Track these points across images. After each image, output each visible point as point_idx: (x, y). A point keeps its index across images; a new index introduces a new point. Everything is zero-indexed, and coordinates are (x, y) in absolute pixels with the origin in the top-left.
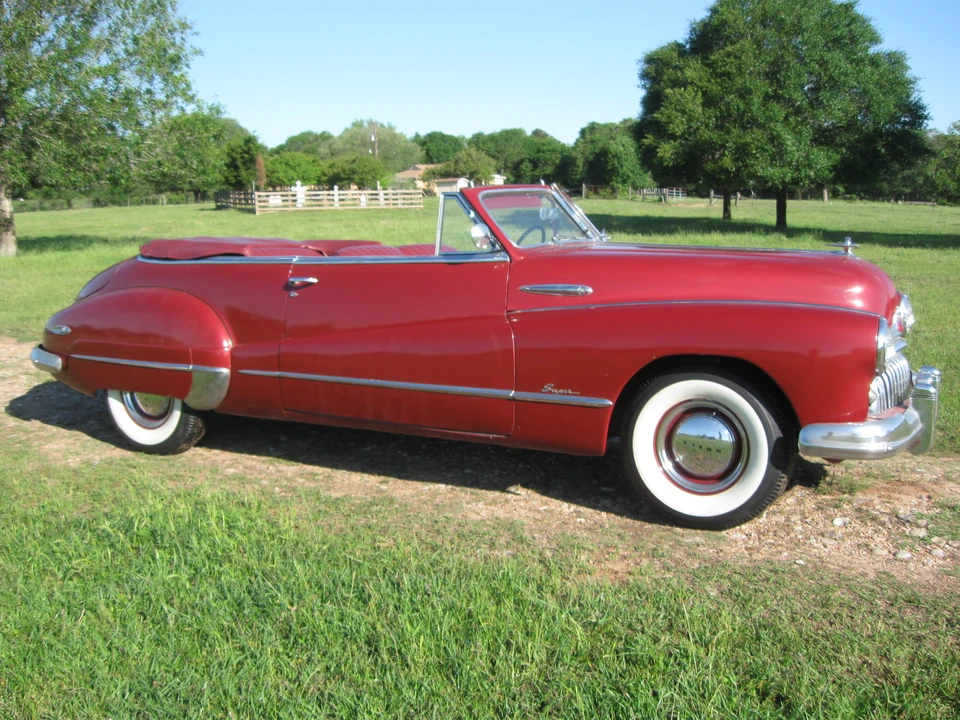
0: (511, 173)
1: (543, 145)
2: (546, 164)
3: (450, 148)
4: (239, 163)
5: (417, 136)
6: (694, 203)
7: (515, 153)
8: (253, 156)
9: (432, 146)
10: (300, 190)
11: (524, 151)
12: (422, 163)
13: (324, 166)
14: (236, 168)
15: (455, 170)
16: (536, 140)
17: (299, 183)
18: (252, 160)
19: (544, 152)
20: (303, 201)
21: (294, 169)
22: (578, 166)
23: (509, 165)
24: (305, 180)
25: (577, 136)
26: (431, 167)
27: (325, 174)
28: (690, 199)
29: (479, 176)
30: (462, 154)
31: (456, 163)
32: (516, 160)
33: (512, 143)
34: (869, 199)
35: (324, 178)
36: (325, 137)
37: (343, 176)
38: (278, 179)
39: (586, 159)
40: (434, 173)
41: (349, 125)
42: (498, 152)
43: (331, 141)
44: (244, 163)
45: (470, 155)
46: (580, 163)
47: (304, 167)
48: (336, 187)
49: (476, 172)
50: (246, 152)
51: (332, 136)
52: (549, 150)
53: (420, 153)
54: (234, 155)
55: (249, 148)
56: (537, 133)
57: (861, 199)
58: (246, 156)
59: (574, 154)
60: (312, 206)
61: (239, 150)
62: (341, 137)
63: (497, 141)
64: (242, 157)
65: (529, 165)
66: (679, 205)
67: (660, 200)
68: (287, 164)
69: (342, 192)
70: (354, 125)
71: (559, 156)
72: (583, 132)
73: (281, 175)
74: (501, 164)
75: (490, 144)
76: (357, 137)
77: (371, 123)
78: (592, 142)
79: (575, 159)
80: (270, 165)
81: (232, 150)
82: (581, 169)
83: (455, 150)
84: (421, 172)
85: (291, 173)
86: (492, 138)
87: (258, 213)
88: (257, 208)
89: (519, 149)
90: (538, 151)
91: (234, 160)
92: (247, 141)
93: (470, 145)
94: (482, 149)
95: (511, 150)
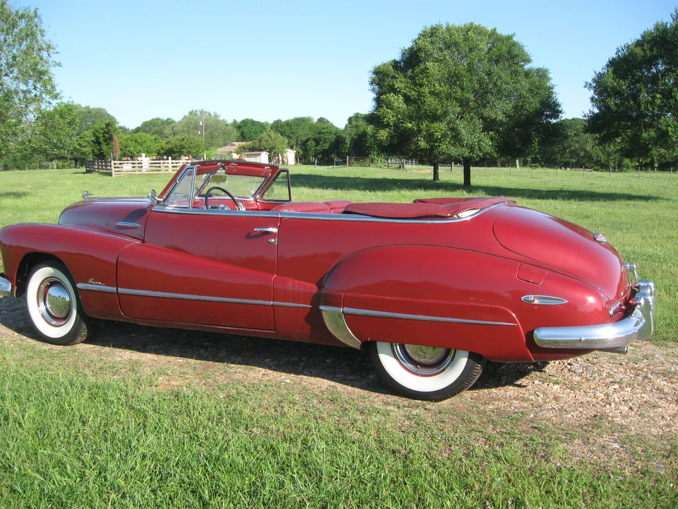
0: (301, 148)
1: (323, 129)
2: (325, 142)
3: (258, 130)
4: (101, 140)
5: (235, 121)
6: (423, 169)
7: (303, 134)
8: (111, 136)
9: (245, 130)
10: (145, 160)
11: (310, 132)
12: (238, 141)
13: (163, 143)
14: (99, 143)
15: (260, 146)
16: (319, 125)
17: (143, 155)
18: (111, 138)
19: (324, 134)
20: (147, 167)
21: (141, 145)
22: (347, 144)
23: (300, 142)
24: (148, 153)
25: (347, 122)
26: (242, 144)
27: (163, 149)
28: (421, 167)
29: (276, 150)
30: (264, 135)
31: (260, 141)
32: (304, 139)
33: (301, 127)
34: (547, 167)
35: (162, 151)
36: (169, 122)
37: (175, 149)
38: (129, 152)
39: (352, 139)
40: (244, 148)
41: (187, 114)
42: (292, 133)
43: (173, 125)
44: (105, 141)
45: (270, 136)
46: (348, 141)
47: (148, 143)
48: (170, 158)
49: (274, 148)
50: (107, 133)
51: (173, 122)
52: (327, 133)
53: (236, 133)
54: (98, 134)
55: (109, 130)
56: (321, 120)
57: (542, 166)
58: (106, 135)
59: (344, 135)
60: (153, 171)
61: (102, 131)
62: (180, 122)
63: (291, 126)
64: (104, 136)
65: (313, 142)
66: (413, 171)
67: (400, 167)
68: (136, 141)
69: (174, 161)
70: (191, 113)
71: (334, 136)
72: (350, 120)
73: (132, 149)
74: (293, 142)
75: (286, 128)
76: (192, 122)
77: (202, 112)
78: (357, 126)
79: (345, 139)
80: (124, 142)
81: (97, 131)
82: (348, 146)
83: (262, 132)
84: (235, 148)
85: (139, 148)
86: (288, 124)
87: (113, 176)
88: (113, 172)
89: (306, 132)
90: (320, 133)
91: (98, 138)
92: (108, 125)
93: (271, 128)
94: (279, 131)
95: (301, 132)
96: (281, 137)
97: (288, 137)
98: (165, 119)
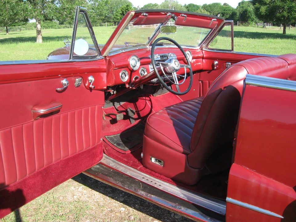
1: (226, 8)
2: (227, 14)
5: (185, 5)
6: (275, 28)
9: (190, 8)
11: (220, 10)
14: (124, 14)
16: (224, 6)
19: (226, 10)
23: (215, 15)
25: (238, 5)
28: (274, 27)
30: (199, 11)
32: (217, 13)
33: (216, 7)
39: (240, 13)
42: (211, 10)
45: (201, 11)
46: (238, 14)
50: (127, 10)
51: (157, 5)
52: (228, 10)
54: (123, 10)
55: (128, 8)
56: (225, 4)
59: (236, 11)
60: (146, 27)
61: (125, 9)
62: (161, 5)
64: (126, 11)
65: (221, 15)
66: (270, 29)
67: (263, 27)
71: (232, 12)
72: (239, 4)
74: (212, 14)
75: (209, 8)
76: (166, 5)
78: (242, 7)
79: (236, 13)
81: (123, 9)
82: (238, 16)
83: (197, 10)
86: (210, 6)
87: (129, 29)
88: (129, 28)
89: (218, 10)
90: (225, 10)
91: (123, 12)
92: (127, 6)
93: (202, 8)
94: (205, 9)
95: (215, 10)
96: (207, 12)
97: (210, 12)
98: (154, 4)
